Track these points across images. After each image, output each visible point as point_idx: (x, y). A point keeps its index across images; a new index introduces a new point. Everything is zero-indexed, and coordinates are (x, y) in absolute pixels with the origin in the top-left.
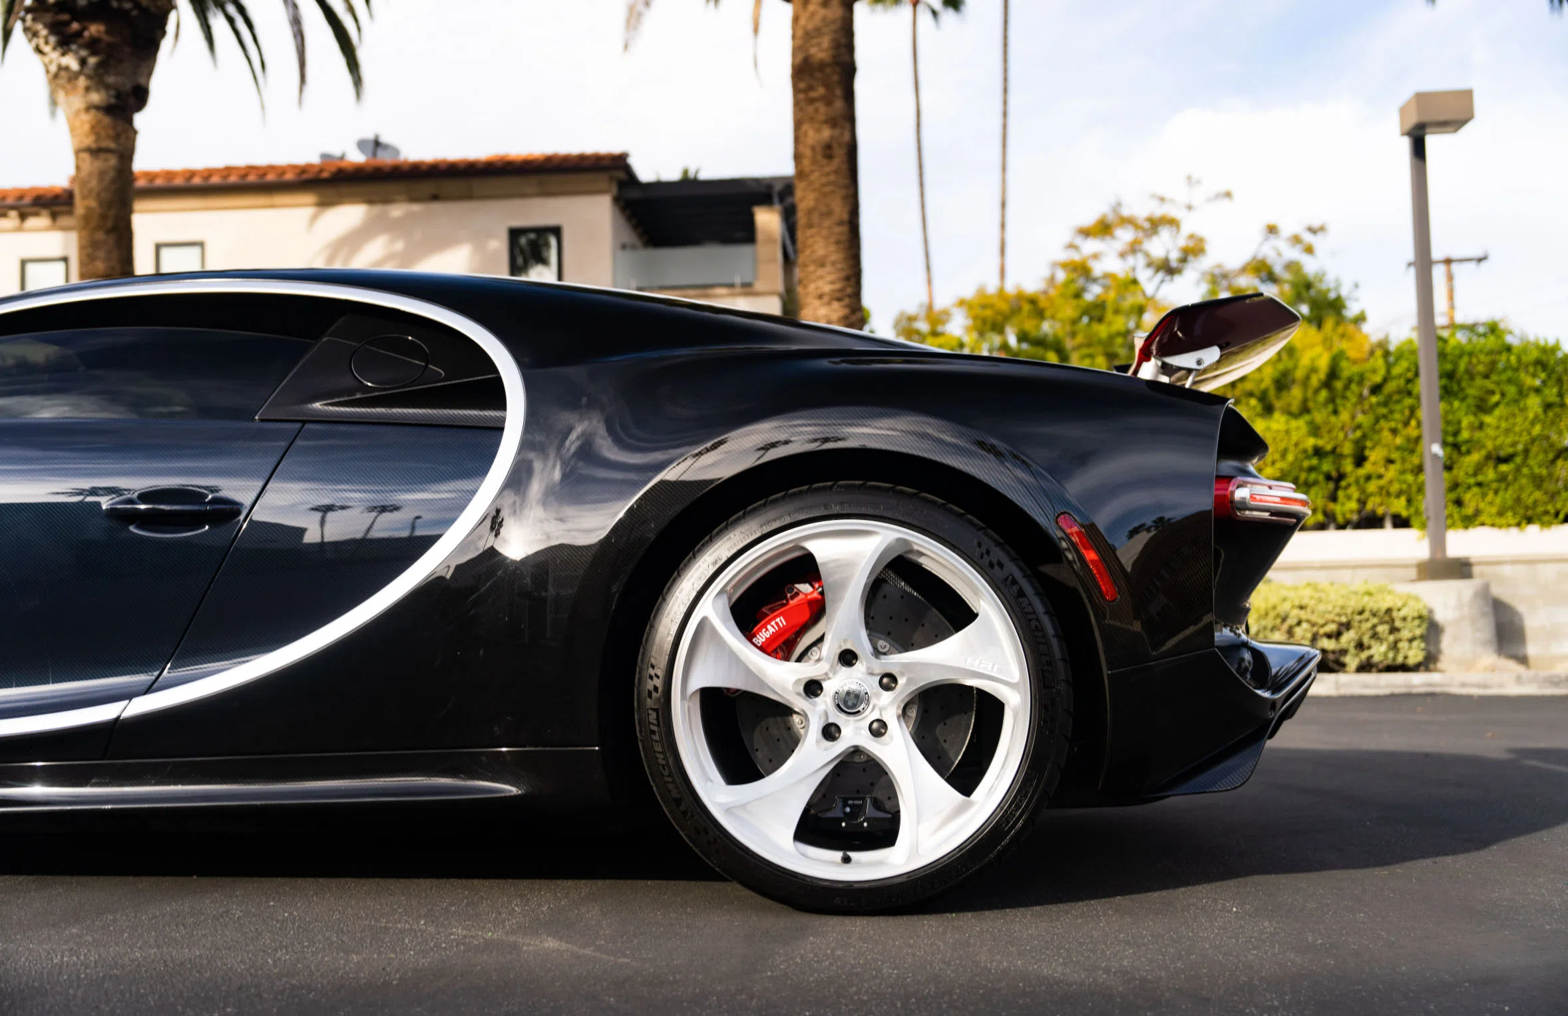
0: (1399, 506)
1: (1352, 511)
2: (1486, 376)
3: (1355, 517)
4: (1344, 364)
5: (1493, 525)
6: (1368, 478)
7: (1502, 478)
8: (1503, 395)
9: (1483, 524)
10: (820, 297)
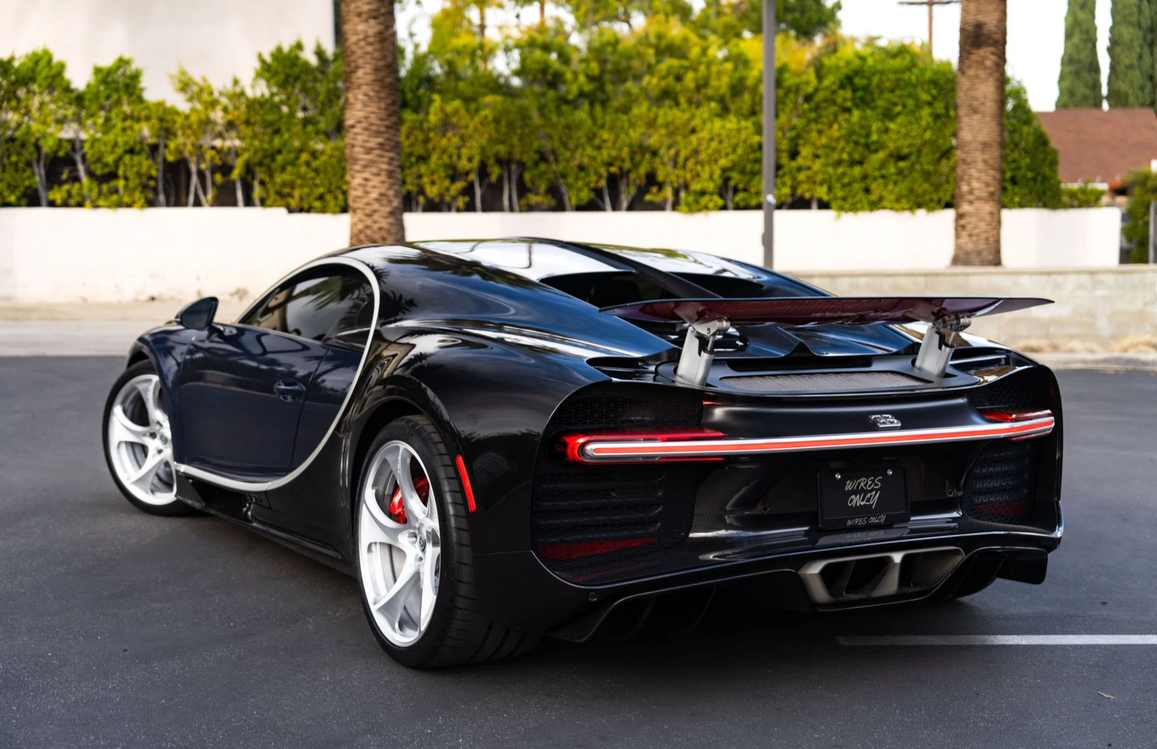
0: (822, 192)
1: (786, 195)
2: (892, 91)
3: (789, 200)
4: (787, 75)
5: (891, 209)
6: (799, 169)
7: (900, 172)
8: (904, 106)
9: (884, 208)
10: (359, 15)
